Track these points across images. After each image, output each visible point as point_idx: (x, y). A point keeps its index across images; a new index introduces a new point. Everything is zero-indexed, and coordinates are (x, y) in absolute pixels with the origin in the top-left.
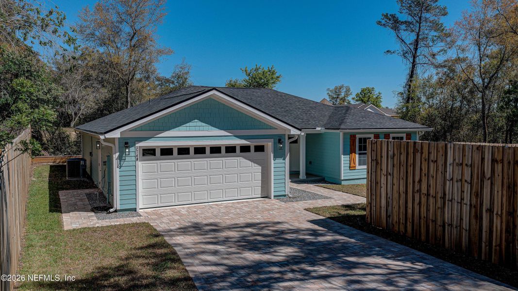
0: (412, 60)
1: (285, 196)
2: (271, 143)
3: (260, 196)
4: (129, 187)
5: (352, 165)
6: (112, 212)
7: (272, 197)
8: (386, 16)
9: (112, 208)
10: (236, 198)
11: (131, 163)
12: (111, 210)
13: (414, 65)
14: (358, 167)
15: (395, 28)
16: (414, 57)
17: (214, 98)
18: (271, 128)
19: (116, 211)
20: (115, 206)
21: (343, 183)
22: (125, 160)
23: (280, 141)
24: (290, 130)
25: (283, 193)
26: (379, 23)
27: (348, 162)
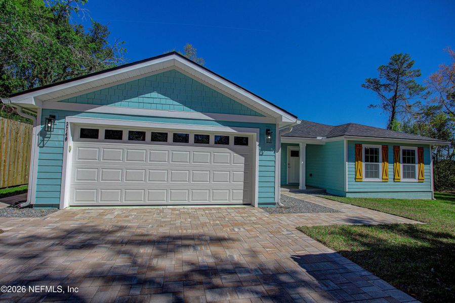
0: (391, 110)
1: (274, 204)
2: (256, 134)
3: (241, 202)
4: (52, 176)
5: (358, 176)
6: (23, 208)
7: (256, 205)
8: (369, 81)
9: (25, 201)
10: (207, 202)
11: (57, 144)
12: (23, 205)
13: (394, 113)
14: (364, 179)
15: (377, 89)
16: (394, 108)
17: (178, 70)
18: (256, 114)
19: (31, 206)
20: (29, 199)
21: (348, 195)
22: (50, 138)
23: (268, 132)
24: (281, 116)
25: (271, 200)
26: (363, 86)
27: (354, 173)
